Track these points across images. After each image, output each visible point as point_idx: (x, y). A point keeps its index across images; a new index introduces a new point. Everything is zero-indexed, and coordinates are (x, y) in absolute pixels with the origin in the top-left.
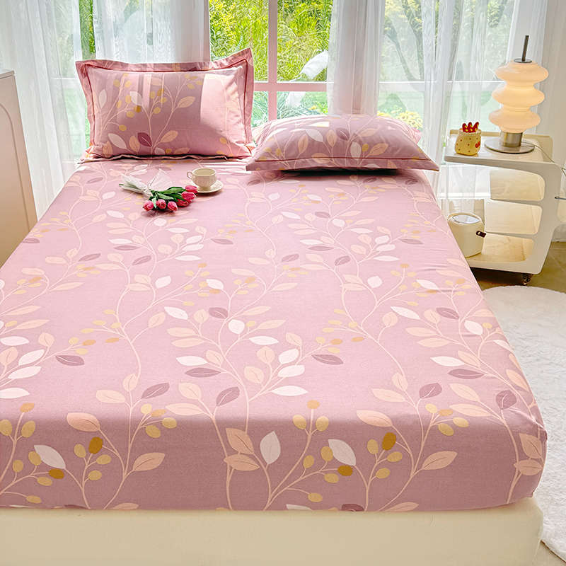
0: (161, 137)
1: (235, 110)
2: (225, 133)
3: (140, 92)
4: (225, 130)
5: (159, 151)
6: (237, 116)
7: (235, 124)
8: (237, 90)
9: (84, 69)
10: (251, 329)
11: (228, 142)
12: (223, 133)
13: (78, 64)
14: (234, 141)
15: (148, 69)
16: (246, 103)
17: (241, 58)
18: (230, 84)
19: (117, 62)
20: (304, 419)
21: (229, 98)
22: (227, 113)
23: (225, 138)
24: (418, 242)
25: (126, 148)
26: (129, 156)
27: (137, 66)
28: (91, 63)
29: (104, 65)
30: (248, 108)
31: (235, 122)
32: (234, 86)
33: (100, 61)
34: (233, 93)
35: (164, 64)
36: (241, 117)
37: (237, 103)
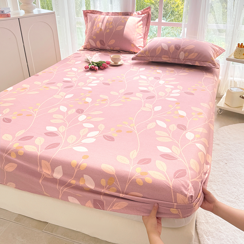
0: (109, 42)
1: (140, 32)
2: (134, 42)
3: (103, 23)
5: (108, 48)
6: (141, 35)
7: (139, 39)
8: (143, 24)
9: (86, 14)
10: (88, 120)
11: (135, 46)
12: (133, 42)
13: (84, 11)
14: (137, 46)
15: (109, 14)
16: (146, 30)
17: (147, 11)
18: (140, 21)
19: (98, 11)
20: (76, 163)
21: (138, 27)
22: (136, 33)
23: (134, 44)
24: (192, 94)
25: (95, 46)
26: (96, 49)
27: (106, 13)
28: (89, 11)
29: (93, 12)
30: (147, 32)
31: (139, 38)
32: (141, 22)
33: (92, 10)
34: (141, 25)
35: (116, 12)
36: (143, 36)
37: (141, 30)
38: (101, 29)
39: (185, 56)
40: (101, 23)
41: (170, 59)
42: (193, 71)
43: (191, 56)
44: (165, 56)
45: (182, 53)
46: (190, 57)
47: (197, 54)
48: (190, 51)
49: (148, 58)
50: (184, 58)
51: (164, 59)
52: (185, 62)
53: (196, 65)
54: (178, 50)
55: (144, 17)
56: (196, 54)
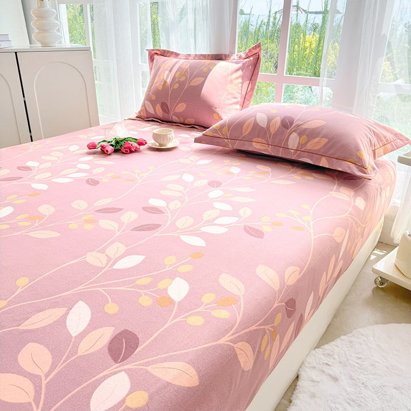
0: (175, 107)
1: (234, 92)
2: (219, 111)
3: (171, 71)
4: (219, 107)
5: (175, 119)
6: (235, 98)
7: (230, 104)
8: (243, 77)
9: (152, 56)
11: (220, 117)
12: (218, 109)
13: (150, 51)
15: (189, 58)
16: (248, 90)
17: (255, 52)
18: (237, 70)
19: (173, 52)
21: (231, 82)
22: (225, 94)
23: (218, 115)
24: (260, 235)
25: (154, 113)
26: (155, 120)
28: (158, 52)
29: (164, 53)
30: (250, 93)
31: (230, 102)
32: (240, 73)
33: (162, 50)
34: (237, 78)
35: (201, 55)
36: (239, 99)
37: (238, 87)
38: (165, 82)
39: (299, 143)
40: (168, 72)
41: (269, 147)
42: (312, 178)
43: (313, 145)
44: (260, 140)
45: (294, 135)
46: (309, 146)
47: (327, 140)
48: (312, 134)
49: (226, 140)
50: (298, 147)
51: (257, 146)
52: (299, 156)
53: (321, 165)
54: (288, 129)
55: (246, 62)
56: (325, 141)
